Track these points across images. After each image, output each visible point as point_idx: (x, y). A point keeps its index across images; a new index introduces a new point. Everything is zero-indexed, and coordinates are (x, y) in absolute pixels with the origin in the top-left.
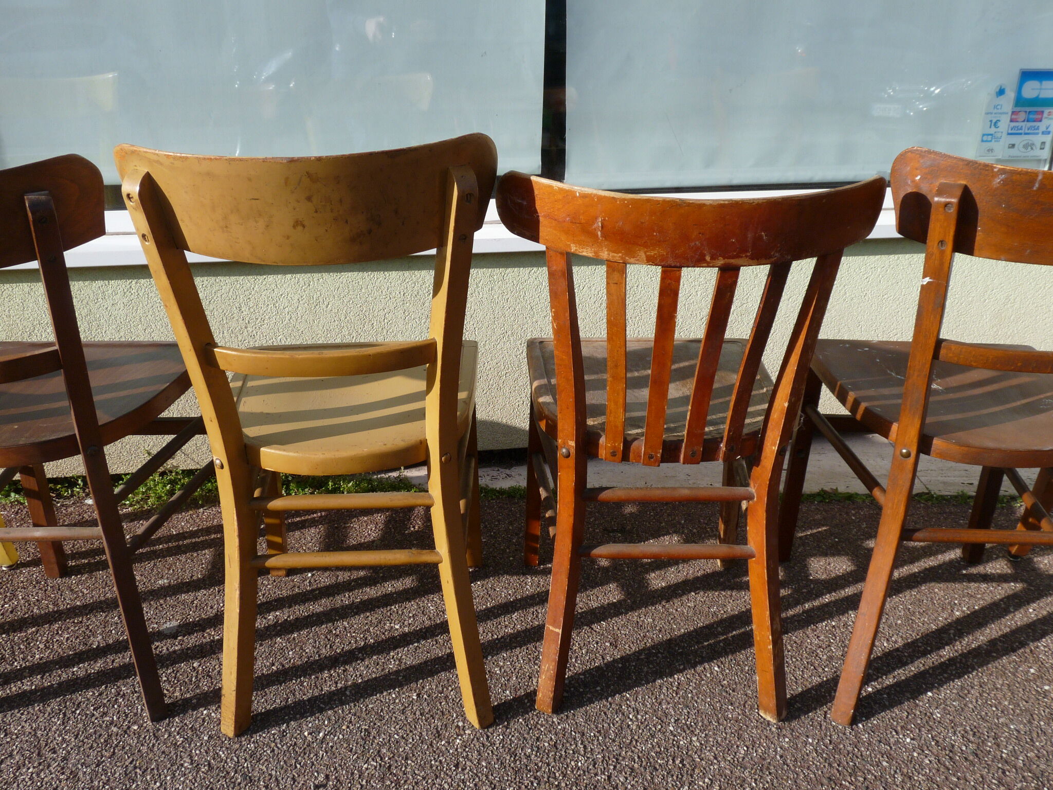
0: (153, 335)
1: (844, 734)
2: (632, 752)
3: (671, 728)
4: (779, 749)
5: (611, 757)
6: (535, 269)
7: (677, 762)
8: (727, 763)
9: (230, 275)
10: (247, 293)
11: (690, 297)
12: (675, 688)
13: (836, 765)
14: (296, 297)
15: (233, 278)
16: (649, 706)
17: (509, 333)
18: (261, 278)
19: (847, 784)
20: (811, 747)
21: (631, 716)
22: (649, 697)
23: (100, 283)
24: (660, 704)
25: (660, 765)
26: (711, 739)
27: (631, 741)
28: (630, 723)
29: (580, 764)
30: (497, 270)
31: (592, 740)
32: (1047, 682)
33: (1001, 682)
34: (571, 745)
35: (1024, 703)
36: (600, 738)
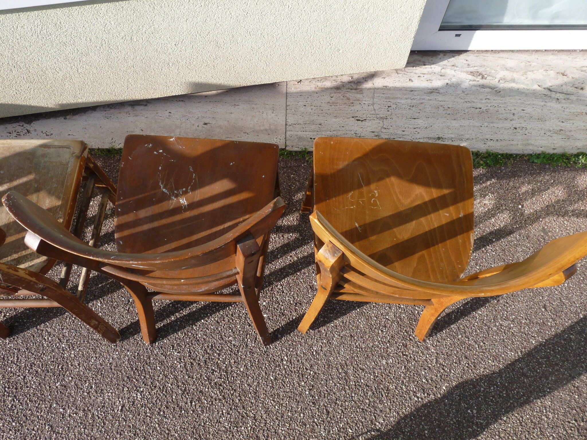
1: (147, 349)
2: (40, 361)
3: (64, 346)
4: (111, 359)
5: (29, 365)
7: (60, 367)
8: (83, 367)
11: (106, 26)
12: (73, 319)
13: (134, 369)
16: (57, 331)
19: (135, 381)
20: (127, 358)
21: (46, 338)
22: (59, 325)
24: (63, 329)
25: (51, 369)
26: (80, 353)
27: (41, 354)
28: (44, 343)
29: (13, 370)
31: (23, 354)
32: (268, 312)
33: (244, 312)
34: (11, 357)
35: (248, 327)
36: (27, 353)
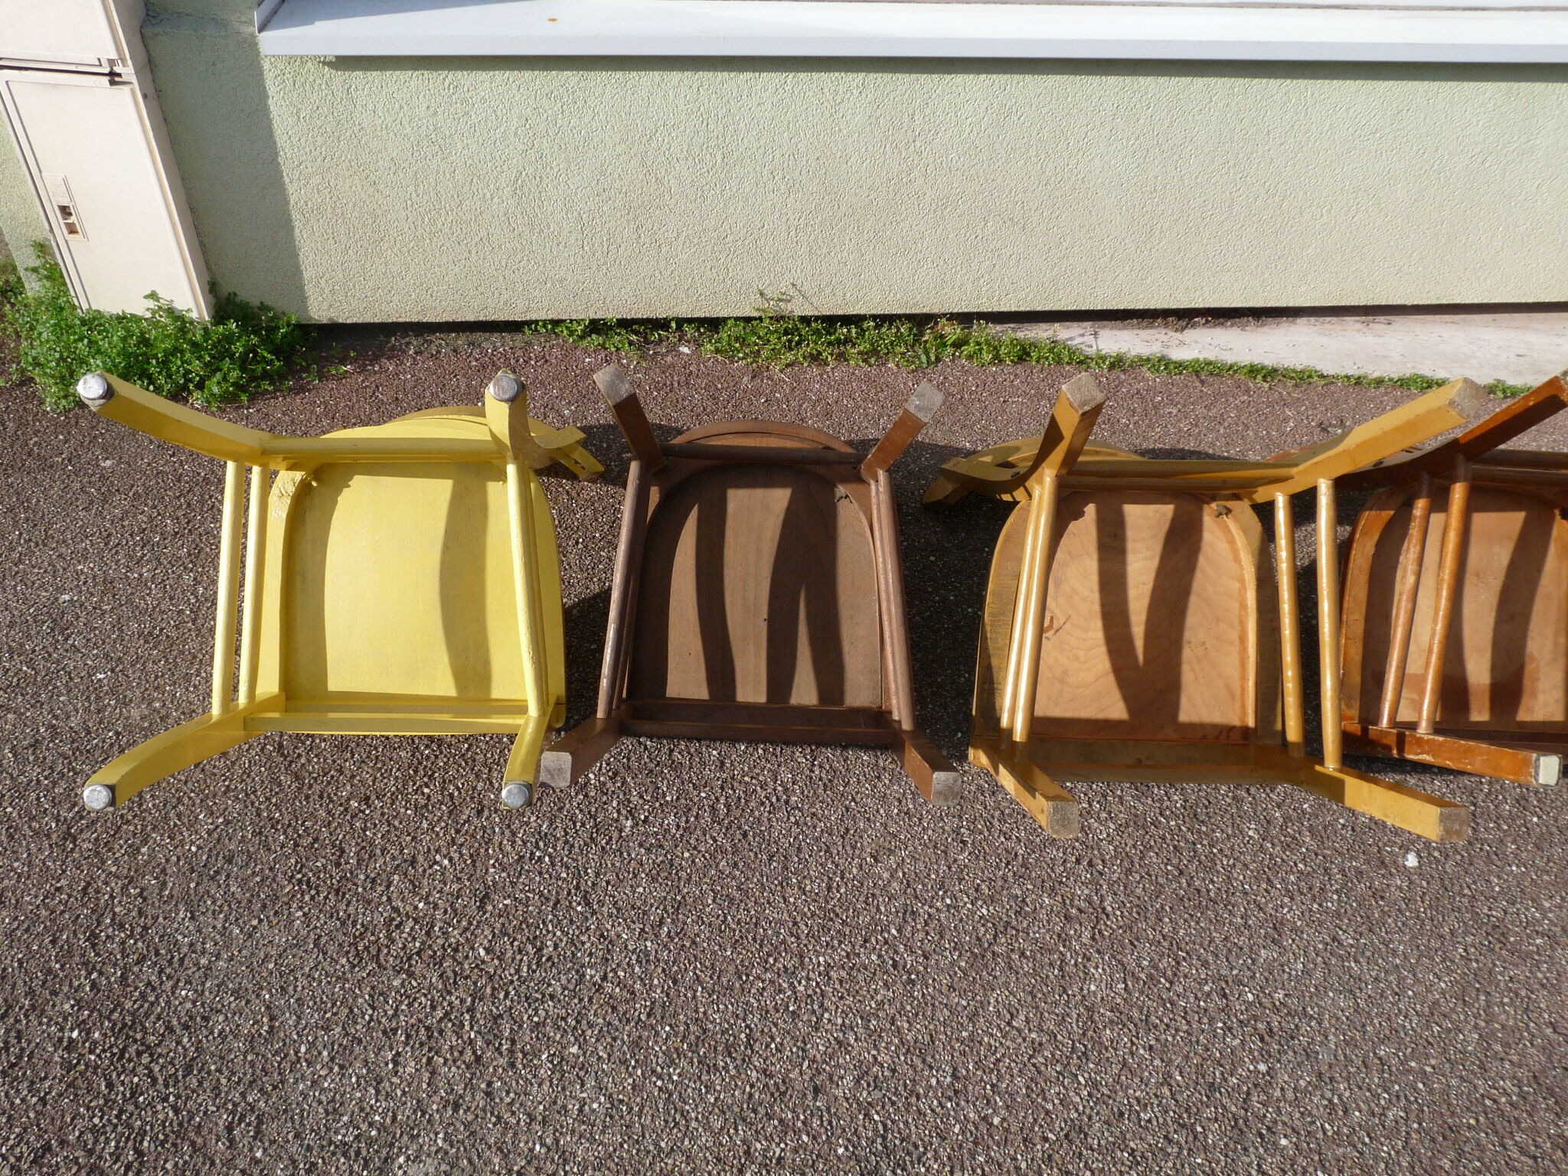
0: (799, 146)
6: (1289, 81)
9: (910, 72)
10: (926, 96)
14: (985, 105)
15: (914, 76)
17: (1231, 163)
18: (948, 77)
23: (748, 75)
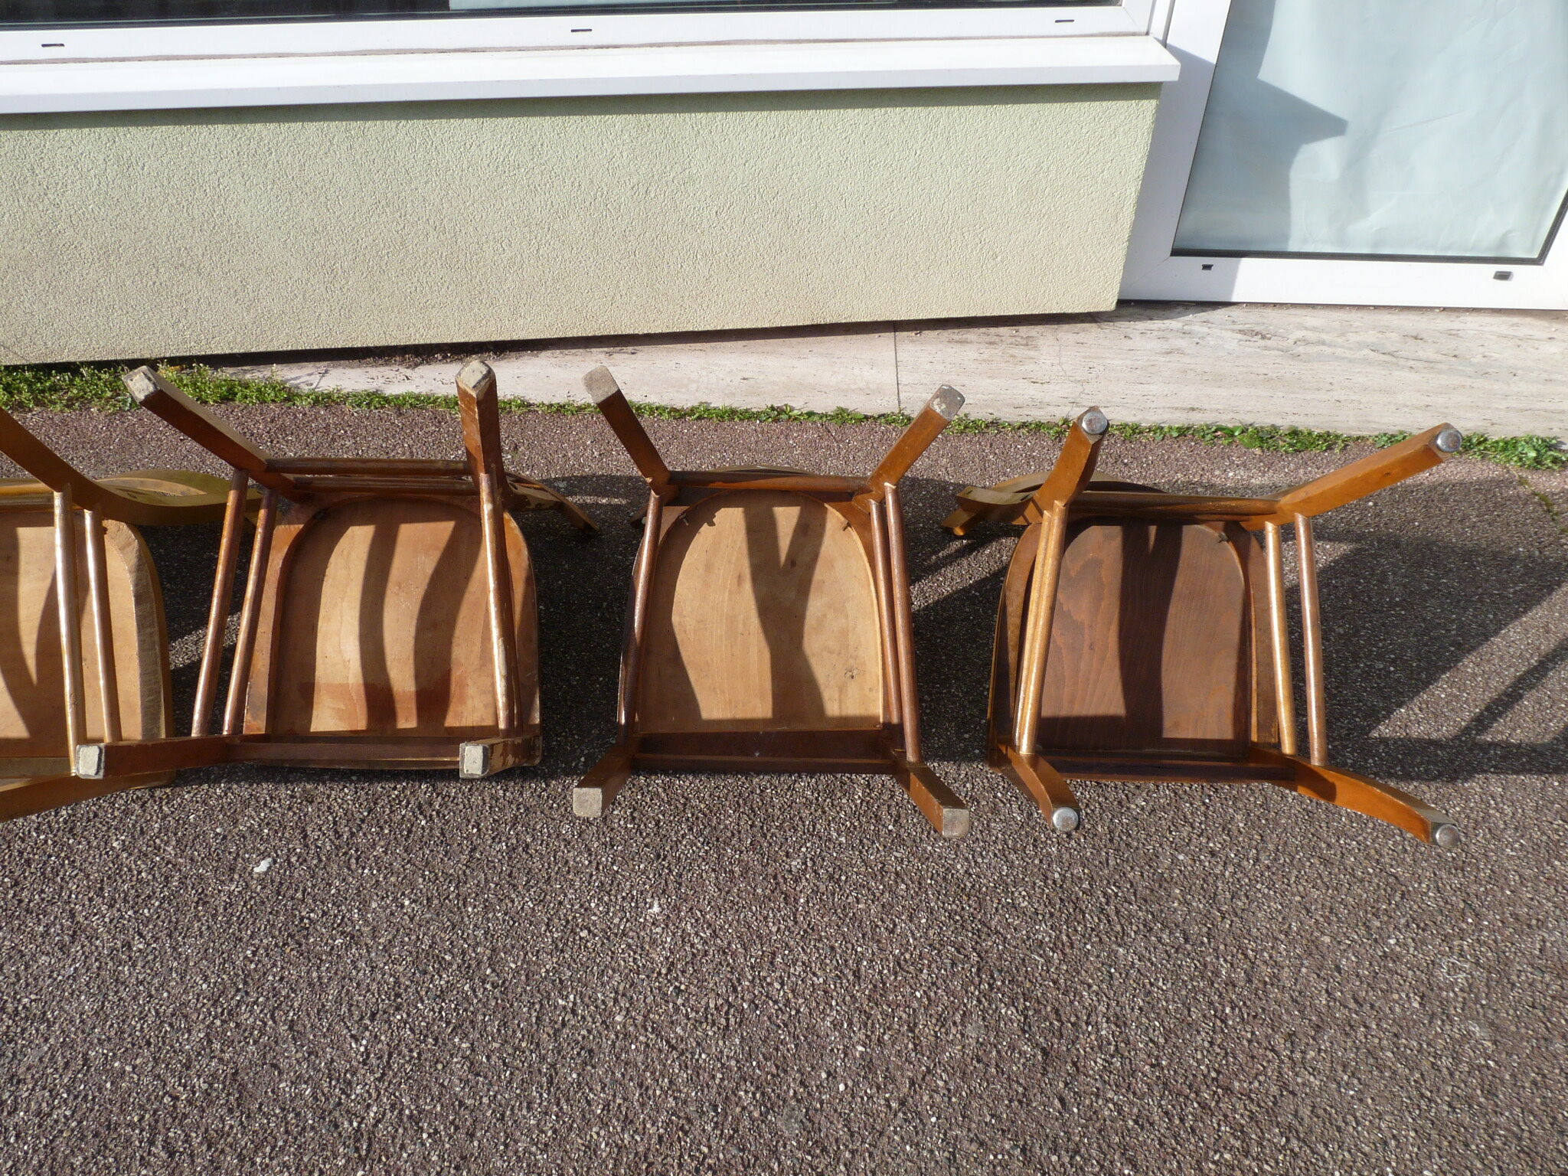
11: (614, 160)
30: (354, 124)
